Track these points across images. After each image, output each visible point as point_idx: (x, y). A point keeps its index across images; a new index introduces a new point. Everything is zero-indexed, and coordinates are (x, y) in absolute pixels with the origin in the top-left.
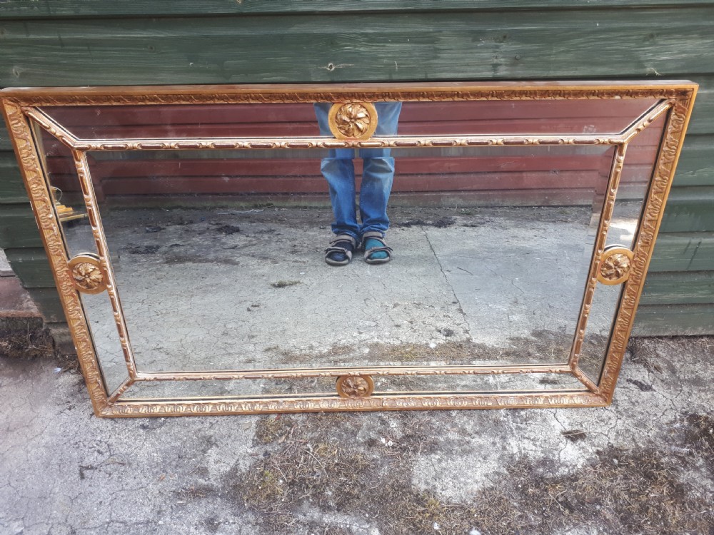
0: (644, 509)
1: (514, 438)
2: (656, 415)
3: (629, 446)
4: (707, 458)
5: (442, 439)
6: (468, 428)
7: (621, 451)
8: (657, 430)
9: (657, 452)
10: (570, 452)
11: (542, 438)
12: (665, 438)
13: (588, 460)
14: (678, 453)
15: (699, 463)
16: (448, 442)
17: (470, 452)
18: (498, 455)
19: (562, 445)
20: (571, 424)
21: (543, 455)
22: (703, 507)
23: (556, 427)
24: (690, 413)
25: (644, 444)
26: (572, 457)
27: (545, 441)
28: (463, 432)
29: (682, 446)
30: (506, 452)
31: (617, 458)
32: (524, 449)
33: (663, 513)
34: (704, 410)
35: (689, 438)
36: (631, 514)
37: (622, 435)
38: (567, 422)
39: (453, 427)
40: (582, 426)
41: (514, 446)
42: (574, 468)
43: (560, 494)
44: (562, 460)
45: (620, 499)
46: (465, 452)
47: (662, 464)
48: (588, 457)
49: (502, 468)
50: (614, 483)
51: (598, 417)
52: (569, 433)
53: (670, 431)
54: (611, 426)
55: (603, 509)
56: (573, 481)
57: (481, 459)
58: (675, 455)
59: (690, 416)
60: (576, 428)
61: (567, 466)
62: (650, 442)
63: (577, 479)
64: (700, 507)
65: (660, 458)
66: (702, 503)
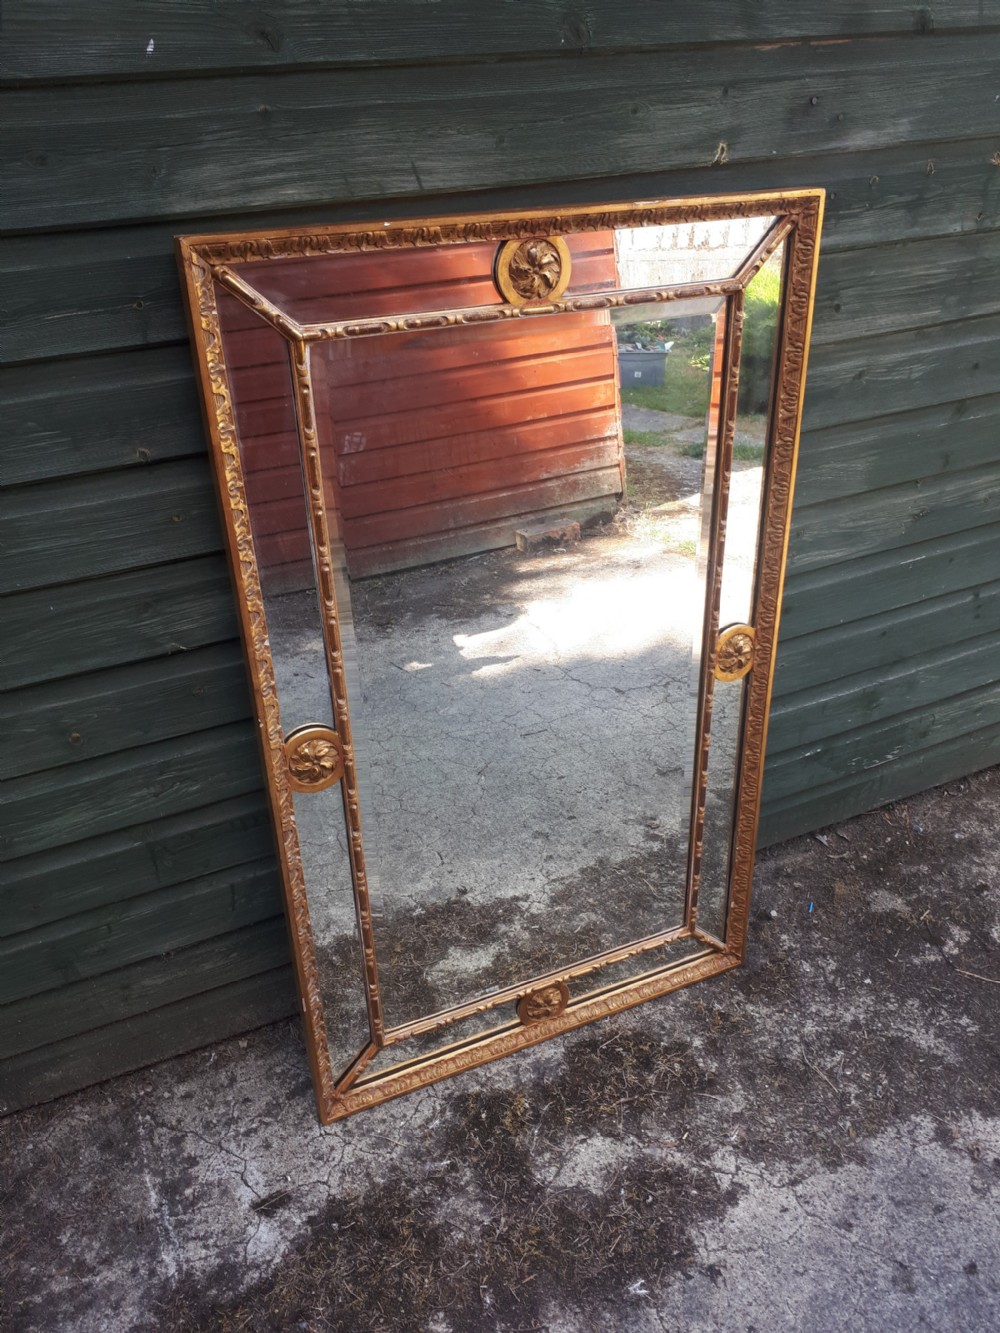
0: (375, 1296)
1: (171, 1247)
2: (405, 1116)
3: (360, 1188)
4: (476, 1166)
5: (38, 1299)
6: (89, 1257)
7: (346, 1203)
8: (406, 1143)
9: (403, 1184)
10: (265, 1237)
11: (217, 1227)
12: (417, 1155)
13: (292, 1241)
14: (435, 1172)
15: (465, 1179)
16: (52, 1300)
17: (89, 1304)
18: (139, 1293)
19: (251, 1230)
20: (268, 1184)
21: (218, 1261)
22: (466, 1256)
23: (243, 1200)
24: (457, 1093)
25: (383, 1176)
26: (266, 1246)
27: (223, 1232)
28: (81, 1268)
29: (441, 1158)
30: (155, 1281)
31: (337, 1219)
32: (188, 1261)
33: (405, 1293)
34: (478, 1082)
35: (452, 1140)
36: (355, 1315)
37: (351, 1173)
38: (262, 1180)
39: (60, 1267)
40: (287, 1179)
41: (169, 1263)
42: (269, 1266)
43: (242, 1326)
44: (250, 1257)
45: (339, 1295)
46: (83, 1308)
47: (409, 1202)
48: (292, 1236)
49: (147, 1315)
50: (332, 1270)
51: (313, 1154)
52: (264, 1201)
53: (423, 1138)
54: (333, 1164)
55: (312, 1325)
56: (265, 1292)
57: (109, 1311)
58: (429, 1179)
59: (456, 1099)
60: (277, 1187)
61: (258, 1267)
62: (394, 1169)
63: (272, 1286)
64: (461, 1257)
65: (407, 1192)
66: (465, 1250)
